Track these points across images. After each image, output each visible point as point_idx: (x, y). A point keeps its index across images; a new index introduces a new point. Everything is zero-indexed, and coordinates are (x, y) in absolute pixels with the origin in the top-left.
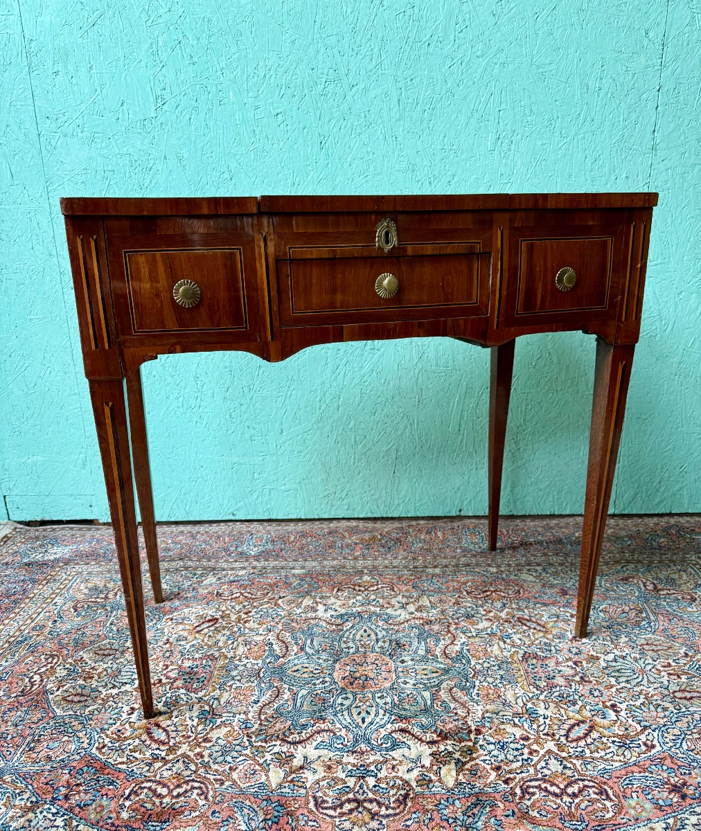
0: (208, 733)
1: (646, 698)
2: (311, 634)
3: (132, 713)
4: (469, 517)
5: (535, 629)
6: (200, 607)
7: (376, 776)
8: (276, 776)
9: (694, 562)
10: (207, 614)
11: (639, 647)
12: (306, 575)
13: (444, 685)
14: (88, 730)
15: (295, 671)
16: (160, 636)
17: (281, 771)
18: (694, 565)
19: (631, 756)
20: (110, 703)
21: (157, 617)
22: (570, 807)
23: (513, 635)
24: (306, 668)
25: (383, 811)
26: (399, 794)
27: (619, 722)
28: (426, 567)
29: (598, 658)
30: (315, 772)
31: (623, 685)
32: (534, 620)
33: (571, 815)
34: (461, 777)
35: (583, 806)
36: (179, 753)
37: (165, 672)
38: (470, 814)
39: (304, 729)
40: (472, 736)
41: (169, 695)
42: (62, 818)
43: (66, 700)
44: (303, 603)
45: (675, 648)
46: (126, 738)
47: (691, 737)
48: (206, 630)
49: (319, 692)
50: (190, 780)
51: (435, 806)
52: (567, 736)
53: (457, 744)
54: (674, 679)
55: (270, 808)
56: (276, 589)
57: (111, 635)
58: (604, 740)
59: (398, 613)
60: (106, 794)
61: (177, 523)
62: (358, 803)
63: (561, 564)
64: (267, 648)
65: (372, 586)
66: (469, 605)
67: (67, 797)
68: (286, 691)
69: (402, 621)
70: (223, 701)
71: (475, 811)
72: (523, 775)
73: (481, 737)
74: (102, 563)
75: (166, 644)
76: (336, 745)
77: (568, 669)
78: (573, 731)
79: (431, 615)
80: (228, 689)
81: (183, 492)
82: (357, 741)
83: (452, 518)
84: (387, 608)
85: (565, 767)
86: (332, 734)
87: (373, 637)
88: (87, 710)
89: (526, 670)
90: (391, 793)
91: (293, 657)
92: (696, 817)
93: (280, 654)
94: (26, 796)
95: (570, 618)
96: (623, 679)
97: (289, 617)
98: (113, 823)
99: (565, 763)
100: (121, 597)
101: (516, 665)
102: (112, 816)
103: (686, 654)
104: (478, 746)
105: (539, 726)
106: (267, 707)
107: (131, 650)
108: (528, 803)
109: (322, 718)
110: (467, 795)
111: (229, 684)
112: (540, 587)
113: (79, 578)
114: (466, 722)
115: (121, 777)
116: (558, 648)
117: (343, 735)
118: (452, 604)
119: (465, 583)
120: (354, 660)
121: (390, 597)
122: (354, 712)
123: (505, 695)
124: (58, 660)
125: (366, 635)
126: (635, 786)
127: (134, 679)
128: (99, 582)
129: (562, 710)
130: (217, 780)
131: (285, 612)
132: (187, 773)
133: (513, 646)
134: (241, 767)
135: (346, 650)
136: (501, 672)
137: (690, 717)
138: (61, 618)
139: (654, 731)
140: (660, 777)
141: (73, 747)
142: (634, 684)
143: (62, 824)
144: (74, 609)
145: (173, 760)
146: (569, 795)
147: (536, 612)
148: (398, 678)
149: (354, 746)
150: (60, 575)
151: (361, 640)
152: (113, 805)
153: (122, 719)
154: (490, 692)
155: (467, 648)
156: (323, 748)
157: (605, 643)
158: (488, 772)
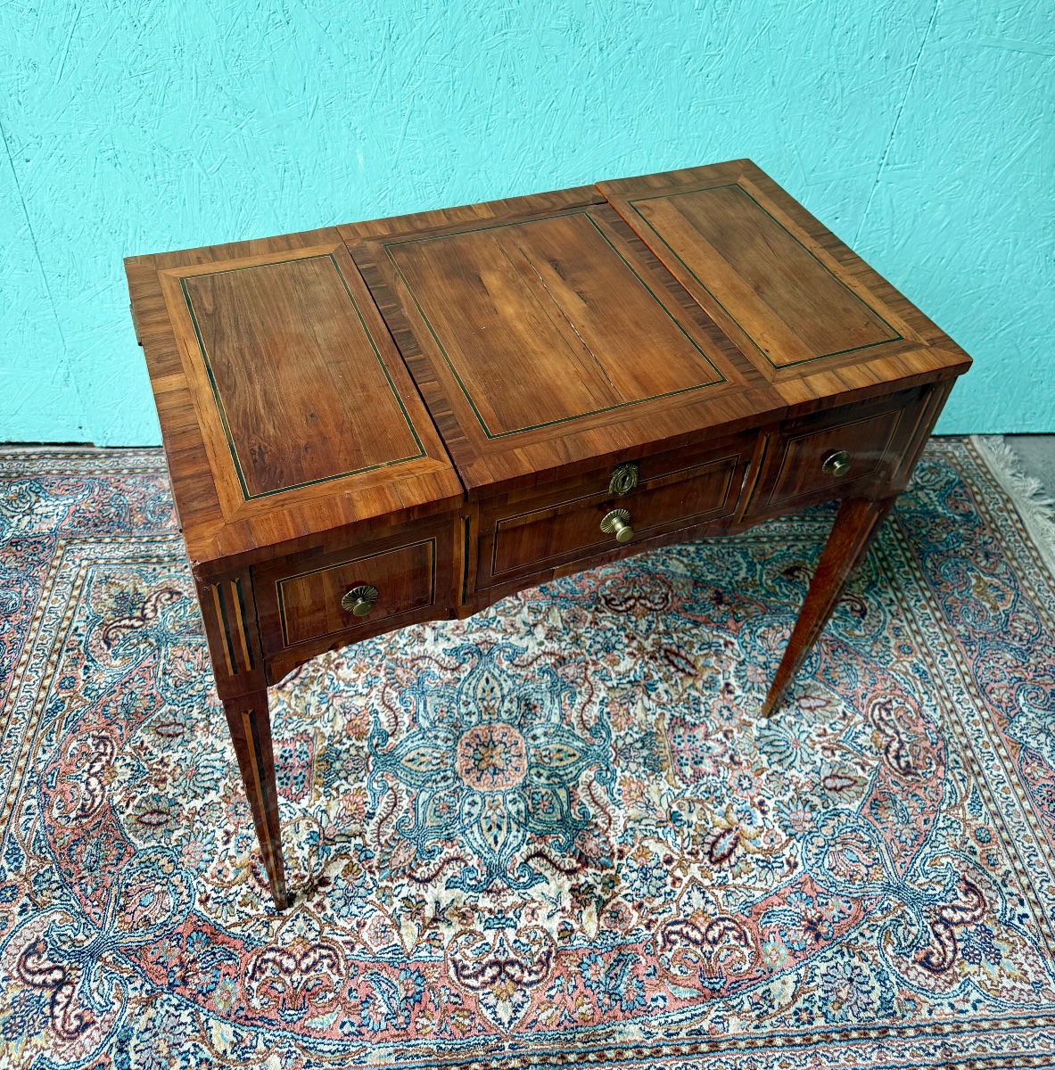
0: (324, 870)
1: (794, 790)
2: (423, 693)
3: (228, 841)
5: (683, 671)
7: (515, 927)
8: (409, 931)
11: (796, 704)
13: (582, 777)
14: (182, 873)
15: (410, 761)
17: (413, 924)
19: (774, 881)
20: (198, 825)
22: (708, 959)
23: (658, 684)
24: (423, 755)
26: (541, 951)
27: (765, 830)
29: (750, 724)
30: (449, 925)
31: (775, 767)
32: (683, 653)
33: (710, 970)
34: (601, 923)
35: (722, 958)
36: (296, 904)
38: (611, 975)
39: (431, 857)
40: (616, 862)
42: (187, 1012)
43: (142, 822)
45: (833, 702)
46: (231, 884)
47: (833, 849)
48: (289, 684)
49: (442, 794)
50: (316, 946)
51: (579, 966)
52: (710, 854)
53: (599, 872)
54: (828, 757)
55: (410, 981)
57: (168, 694)
58: (748, 856)
59: (523, 644)
60: (228, 974)
62: (500, 967)
64: (371, 719)
66: (609, 625)
67: (184, 981)
68: (404, 795)
69: (530, 660)
70: (332, 814)
71: (617, 970)
72: (666, 915)
73: (624, 861)
74: (121, 540)
76: (468, 881)
77: (717, 745)
78: (717, 846)
79: (563, 645)
80: (334, 793)
82: (490, 874)
84: (512, 634)
85: (707, 902)
86: (463, 864)
87: (497, 690)
88: (172, 838)
89: (672, 747)
90: (533, 951)
91: (405, 735)
92: (825, 964)
93: (388, 730)
94: (138, 984)
96: (775, 758)
97: (391, 654)
98: (246, 1016)
99: (707, 895)
100: (163, 614)
101: (661, 739)
102: (242, 1005)
103: (844, 713)
104: (620, 875)
105: (683, 841)
106: (385, 822)
107: (201, 725)
108: (669, 955)
109: (449, 839)
110: (610, 949)
111: (335, 785)
112: (691, 588)
113: (96, 574)
114: (608, 838)
115: (238, 946)
116: (708, 708)
117: (476, 866)
118: (587, 625)
119: (603, 582)
120: (477, 736)
121: (514, 612)
122: (485, 827)
123: (648, 792)
124: (113, 748)
125: (488, 688)
126: (773, 925)
127: (218, 780)
128: (125, 583)
129: (708, 813)
130: (346, 943)
131: (384, 645)
132: (311, 935)
133: (659, 705)
134: (369, 922)
135: (466, 718)
136: (645, 753)
137: (836, 819)
138: (93, 660)
139: (798, 841)
140: (798, 910)
141: (170, 901)
142: (786, 765)
143: (189, 1020)
144: (105, 642)
145: (291, 915)
146: (710, 942)
147: (686, 639)
148: (530, 767)
149: (487, 882)
150: (66, 566)
151: (483, 699)
152: (239, 988)
153: (219, 851)
154: (633, 786)
155: (605, 710)
156: (454, 887)
157: (760, 697)
158: (629, 913)
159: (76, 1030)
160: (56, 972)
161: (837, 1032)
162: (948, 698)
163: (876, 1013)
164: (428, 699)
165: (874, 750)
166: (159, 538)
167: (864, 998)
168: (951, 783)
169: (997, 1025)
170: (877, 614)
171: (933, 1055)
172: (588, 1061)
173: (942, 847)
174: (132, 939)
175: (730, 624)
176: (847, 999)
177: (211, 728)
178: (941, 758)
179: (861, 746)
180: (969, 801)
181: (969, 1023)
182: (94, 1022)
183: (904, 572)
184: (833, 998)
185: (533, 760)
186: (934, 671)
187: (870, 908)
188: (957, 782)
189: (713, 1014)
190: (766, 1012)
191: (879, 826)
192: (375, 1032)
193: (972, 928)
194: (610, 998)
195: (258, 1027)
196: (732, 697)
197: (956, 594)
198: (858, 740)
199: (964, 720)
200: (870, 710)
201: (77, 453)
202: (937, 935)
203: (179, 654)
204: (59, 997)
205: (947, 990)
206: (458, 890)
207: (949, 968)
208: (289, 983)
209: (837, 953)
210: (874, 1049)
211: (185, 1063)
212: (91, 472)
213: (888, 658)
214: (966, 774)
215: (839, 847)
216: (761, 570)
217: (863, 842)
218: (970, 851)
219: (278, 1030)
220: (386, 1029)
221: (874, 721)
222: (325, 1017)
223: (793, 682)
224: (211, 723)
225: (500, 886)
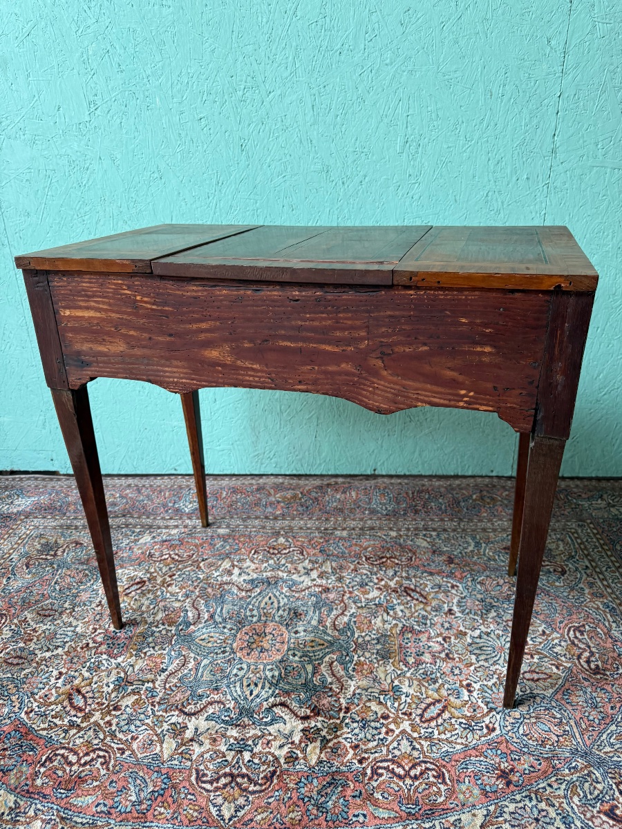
0: (119, 701)
1: (498, 678)
2: (223, 602)
3: (59, 678)
4: (383, 476)
5: (417, 600)
6: (131, 568)
7: (252, 751)
8: (169, 746)
9: (573, 531)
10: (137, 576)
11: (504, 623)
12: (229, 536)
13: (327, 659)
14: (21, 694)
15: (201, 640)
16: (94, 598)
17: (174, 742)
18: (573, 533)
19: (473, 739)
20: (42, 667)
21: (95, 577)
22: (409, 790)
23: (397, 607)
24: (212, 637)
25: (252, 788)
26: (268, 770)
27: (470, 702)
28: (335, 529)
29: (465, 634)
30: (201, 744)
31: (482, 663)
32: (418, 590)
33: (409, 798)
34: (322, 755)
35: (420, 790)
36: (92, 720)
37: (93, 636)
38: (322, 793)
39: (199, 700)
40: (342, 715)
41: (93, 660)
43: (6, 662)
44: (222, 565)
45: (537, 625)
46: (51, 704)
47: (528, 721)
48: (133, 593)
49: (219, 662)
50: (97, 749)
51: (296, 784)
52: (422, 716)
53: (326, 720)
54: (528, 659)
55: (159, 780)
56: (201, 550)
57: (54, 594)
58: (453, 721)
59: (301, 579)
60: (26, 760)
61: (127, 476)
62: (232, 777)
63: (454, 530)
64: (182, 614)
65: (285, 549)
66: (365, 572)
68: (192, 660)
69: (304, 588)
70: (137, 668)
71: (329, 790)
72: (377, 755)
73: (349, 715)
74: (57, 517)
75: (98, 606)
76: (223, 717)
77: (437, 646)
78: (428, 710)
79: (329, 581)
80: (143, 655)
81: (130, 449)
82: (241, 714)
83: (367, 477)
84: (294, 573)
85: (414, 748)
86: (222, 706)
87: (276, 605)
88: (23, 673)
89: (401, 644)
90: (261, 769)
91: (203, 625)
92: (514, 805)
93: (192, 621)
95: (450, 589)
96: (483, 657)
97: (207, 580)
98: (28, 790)
99: (415, 743)
100: (68, 554)
101: (392, 639)
102: (28, 782)
103: (544, 632)
104: (344, 725)
105: (400, 705)
106: (173, 675)
107: (68, 611)
108: (375, 784)
109: (217, 689)
110: (325, 774)
111: (145, 651)
112: (430, 554)
113: (34, 533)
114: (339, 698)
115: (41, 743)
116: (433, 622)
117: (231, 708)
118: (350, 571)
119: (366, 549)
120: (255, 629)
121: (298, 562)
122: (245, 684)
123: (377, 671)
124: (6, 621)
125: (270, 602)
126: (469, 770)
127: (66, 642)
128: (51, 538)
129: (423, 688)
130: (118, 749)
131: (204, 575)
132: (96, 742)
133: (394, 618)
134: (141, 737)
135: (249, 618)
136: (379, 647)
137: (532, 700)
138: (14, 575)
139: (498, 713)
140: (492, 762)
141: (6, 710)
142: (491, 662)
144: (26, 566)
145: (86, 727)
146: (411, 777)
147: (422, 582)
148: (289, 649)
149: (237, 719)
150: (20, 529)
151: (264, 608)
152: (31, 771)
153: (51, 683)
154: (365, 667)
155: (353, 619)
156: (212, 720)
157: (476, 617)
158: (347, 750)
164: (225, 606)
165: (569, 656)
166: (80, 517)
170: (575, 574)
175: (456, 574)
177: (73, 613)
179: (557, 653)
183: (599, 551)
185: (292, 646)
187: (559, 766)
191: (570, 708)
192: (121, 814)
194: (318, 810)
195: (34, 799)
196: (453, 617)
198: (555, 650)
200: (566, 630)
201: (49, 478)
203: (69, 573)
206: (214, 722)
208: (68, 771)
209: (526, 797)
212: (54, 487)
213: (583, 600)
215: (534, 720)
216: (485, 547)
217: (555, 718)
219: (48, 802)
220: (130, 812)
221: (570, 638)
222: (86, 798)
223: (504, 611)
224: (74, 611)
225: (247, 723)
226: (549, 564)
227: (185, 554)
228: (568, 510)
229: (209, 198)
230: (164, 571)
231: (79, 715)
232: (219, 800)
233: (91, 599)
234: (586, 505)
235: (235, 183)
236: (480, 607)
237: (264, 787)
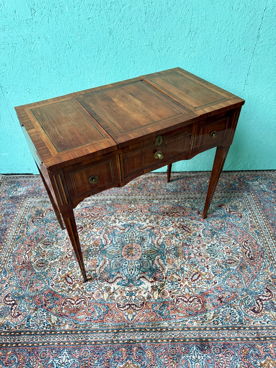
1: (217, 263)
2: (115, 235)
3: (60, 271)
5: (187, 231)
7: (135, 295)
8: (106, 295)
9: (245, 197)
10: (79, 225)
11: (220, 240)
12: (112, 204)
13: (156, 258)
14: (47, 278)
15: (109, 252)
16: (64, 235)
17: (107, 294)
18: (245, 198)
19: (209, 287)
20: (52, 267)
22: (189, 306)
23: (180, 234)
24: (113, 251)
25: (137, 309)
26: (141, 302)
27: (208, 273)
28: (153, 199)
29: (205, 245)
30: (117, 294)
31: (212, 257)
32: (187, 227)
33: (189, 309)
34: (159, 296)
35: (193, 306)
36: (76, 287)
37: (68, 252)
38: (161, 309)
39: (113, 277)
40: (164, 280)
41: (70, 263)
42: (46, 313)
43: (38, 266)
44: (111, 218)
45: (231, 240)
48: (79, 233)
49: (118, 261)
50: (81, 298)
51: (152, 306)
52: (192, 279)
53: (159, 282)
54: (228, 255)
55: (105, 308)
56: (102, 211)
57: (47, 235)
58: (203, 280)
59: (143, 224)
60: (57, 304)
62: (130, 305)
63: (200, 198)
64: (100, 241)
65: (135, 210)
66: (167, 219)
67: (45, 305)
68: (107, 261)
69: (144, 228)
70: (88, 265)
71: (163, 308)
72: (177, 294)
73: (167, 280)
74: (38, 197)
75: (66, 239)
76: (123, 283)
77: (195, 250)
78: (194, 277)
79: (154, 224)
80: (89, 260)
82: (129, 282)
83: (164, 173)
84: (140, 221)
85: (190, 291)
86: (122, 279)
87: (135, 236)
88: (45, 270)
89: (182, 250)
90: (139, 302)
91: (109, 245)
92: (223, 309)
93: (104, 244)
94: (33, 305)
96: (212, 254)
97: (107, 226)
98: (61, 314)
99: (190, 289)
100: (48, 215)
101: (179, 248)
102: (60, 312)
103: (234, 243)
104: (165, 284)
105: (184, 275)
106: (102, 268)
107: (55, 242)
108: (178, 305)
109: (119, 272)
110: (161, 302)
111: (89, 258)
112: (191, 210)
113: (31, 205)
114: (163, 273)
115: (60, 297)
116: (194, 241)
117: (125, 279)
118: (161, 219)
119: (166, 209)
120: (128, 246)
121: (141, 216)
122: (129, 269)
123: (175, 262)
124: (32, 248)
125: (132, 234)
126: (208, 298)
127: (58, 256)
128: (39, 208)
129: (192, 268)
130: (88, 298)
131: (105, 223)
132: (80, 295)
133: (179, 240)
134: (95, 292)
135: (126, 242)
136: (175, 252)
137: (229, 271)
138: (29, 226)
139: (218, 277)
140: (216, 295)
141: (44, 285)
142: (215, 257)
143: (46, 315)
144: (32, 222)
145: (75, 290)
146: (189, 302)
147: (188, 223)
148: (142, 255)
149: (128, 284)
150: (24, 204)
151: (131, 237)
152: (59, 307)
153: (57, 274)
154: (171, 260)
155: (164, 241)
156: (119, 285)
157: (209, 238)
158: (167, 293)
159: (17, 316)
160: (13, 301)
161: (225, 327)
162: (265, 240)
163: (237, 323)
164: (116, 237)
165: (242, 253)
166: (48, 197)
167: (234, 319)
168: (264, 262)
169: (274, 328)
170: (245, 217)
171: (254, 335)
172: (153, 331)
173: (260, 279)
174: (33, 294)
175: (201, 220)
176: (229, 319)
177: (58, 243)
178: (262, 256)
179: (238, 252)
180: (270, 267)
181: (265, 327)
182: (21, 314)
183: (255, 206)
184: (225, 318)
185: (143, 253)
186: (262, 232)
187: (238, 295)
188: (266, 262)
189: (189, 321)
190: (205, 321)
191: (242, 273)
192: (95, 320)
193: (268, 302)
194: (160, 315)
195: (64, 317)
196: (201, 238)
197: (270, 212)
198: (237, 250)
199: (270, 246)
200: (241, 242)
201: (29, 176)
202: (257, 303)
203: (51, 225)
204: (13, 307)
205: (259, 318)
206: (120, 285)
207: (260, 312)
208: (73, 307)
209: (227, 306)
210: (236, 333)
211: (44, 325)
212: (32, 181)
213: (248, 229)
214: (269, 260)
215: (229, 278)
216: (212, 206)
217: (237, 277)
218: (269, 281)
219: (69, 318)
220: (98, 320)
221: (242, 245)
222: (82, 316)
223: (219, 234)
224: (58, 242)
225: (131, 285)
226: (236, 213)
227: (96, 214)
228: (244, 187)
229: (94, 58)
230: (89, 222)
231: (71, 285)
232: (127, 314)
233: (63, 236)
234: (251, 184)
235: (107, 50)
236: (210, 233)
237: (141, 308)
